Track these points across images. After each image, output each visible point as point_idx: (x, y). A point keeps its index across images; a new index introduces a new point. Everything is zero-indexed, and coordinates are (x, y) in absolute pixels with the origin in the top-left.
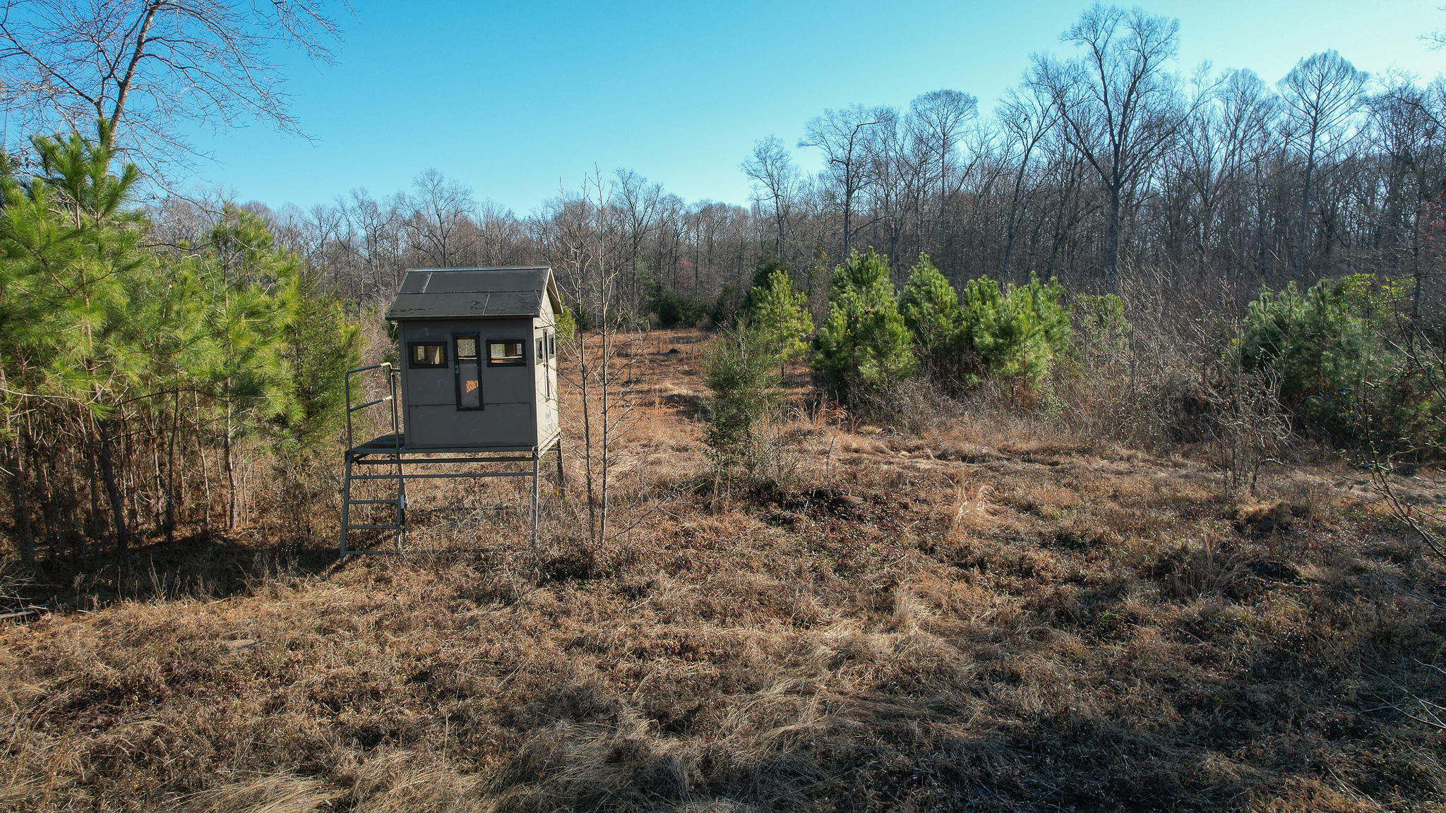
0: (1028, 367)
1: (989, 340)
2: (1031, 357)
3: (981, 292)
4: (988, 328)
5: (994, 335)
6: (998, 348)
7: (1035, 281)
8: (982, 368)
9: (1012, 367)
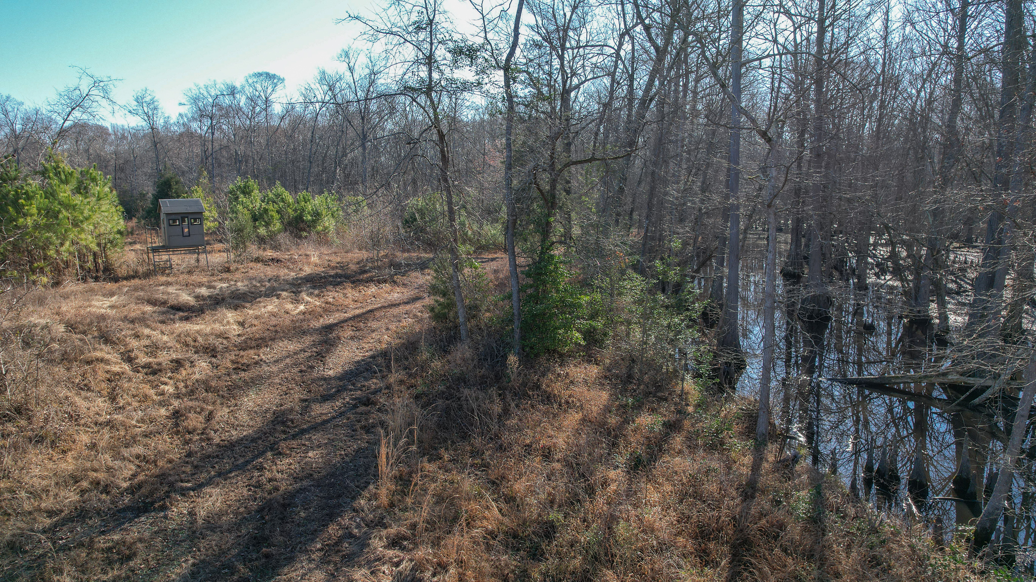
0: (326, 228)
1: (309, 218)
2: (327, 224)
3: (304, 198)
4: (309, 213)
5: (311, 216)
6: (314, 221)
7: (326, 194)
8: (308, 229)
9: (320, 228)
